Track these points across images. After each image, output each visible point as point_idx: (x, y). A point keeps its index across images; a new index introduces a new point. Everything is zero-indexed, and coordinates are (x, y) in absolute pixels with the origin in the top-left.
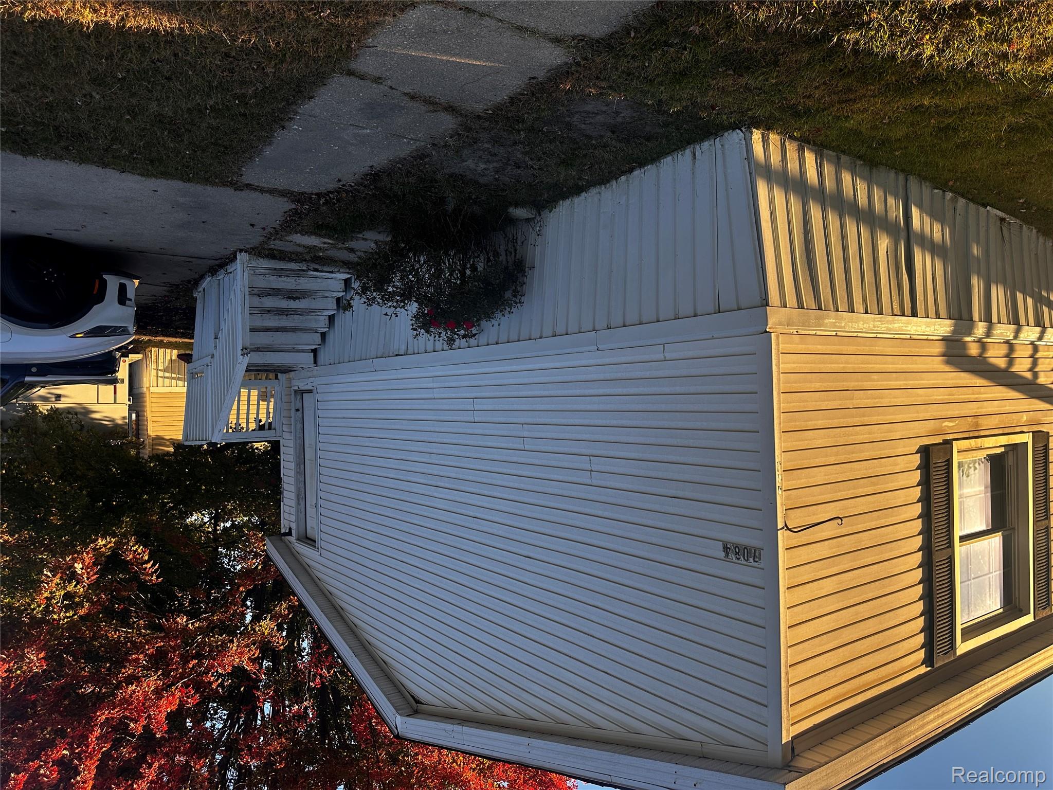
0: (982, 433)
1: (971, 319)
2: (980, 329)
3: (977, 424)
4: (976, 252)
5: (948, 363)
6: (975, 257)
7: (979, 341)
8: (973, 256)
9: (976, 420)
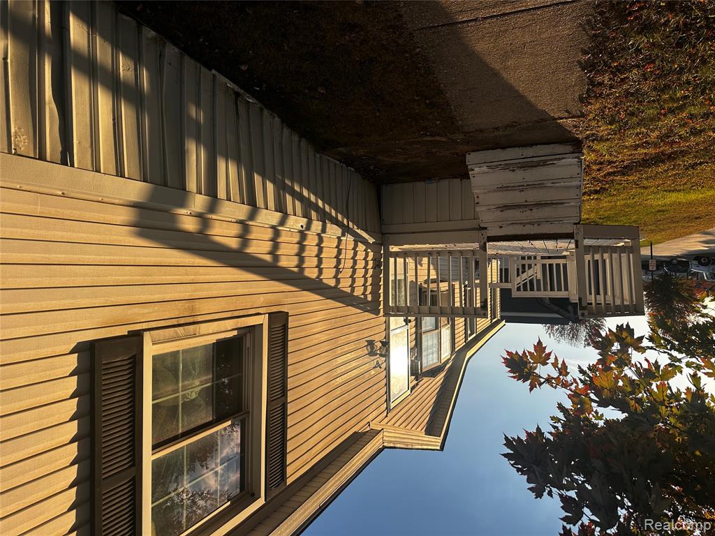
0: (200, 319)
1: (183, 187)
2: (199, 202)
3: (193, 309)
4: (194, 115)
5: (141, 235)
6: (192, 119)
7: (199, 215)
8: (190, 117)
9: (190, 305)
